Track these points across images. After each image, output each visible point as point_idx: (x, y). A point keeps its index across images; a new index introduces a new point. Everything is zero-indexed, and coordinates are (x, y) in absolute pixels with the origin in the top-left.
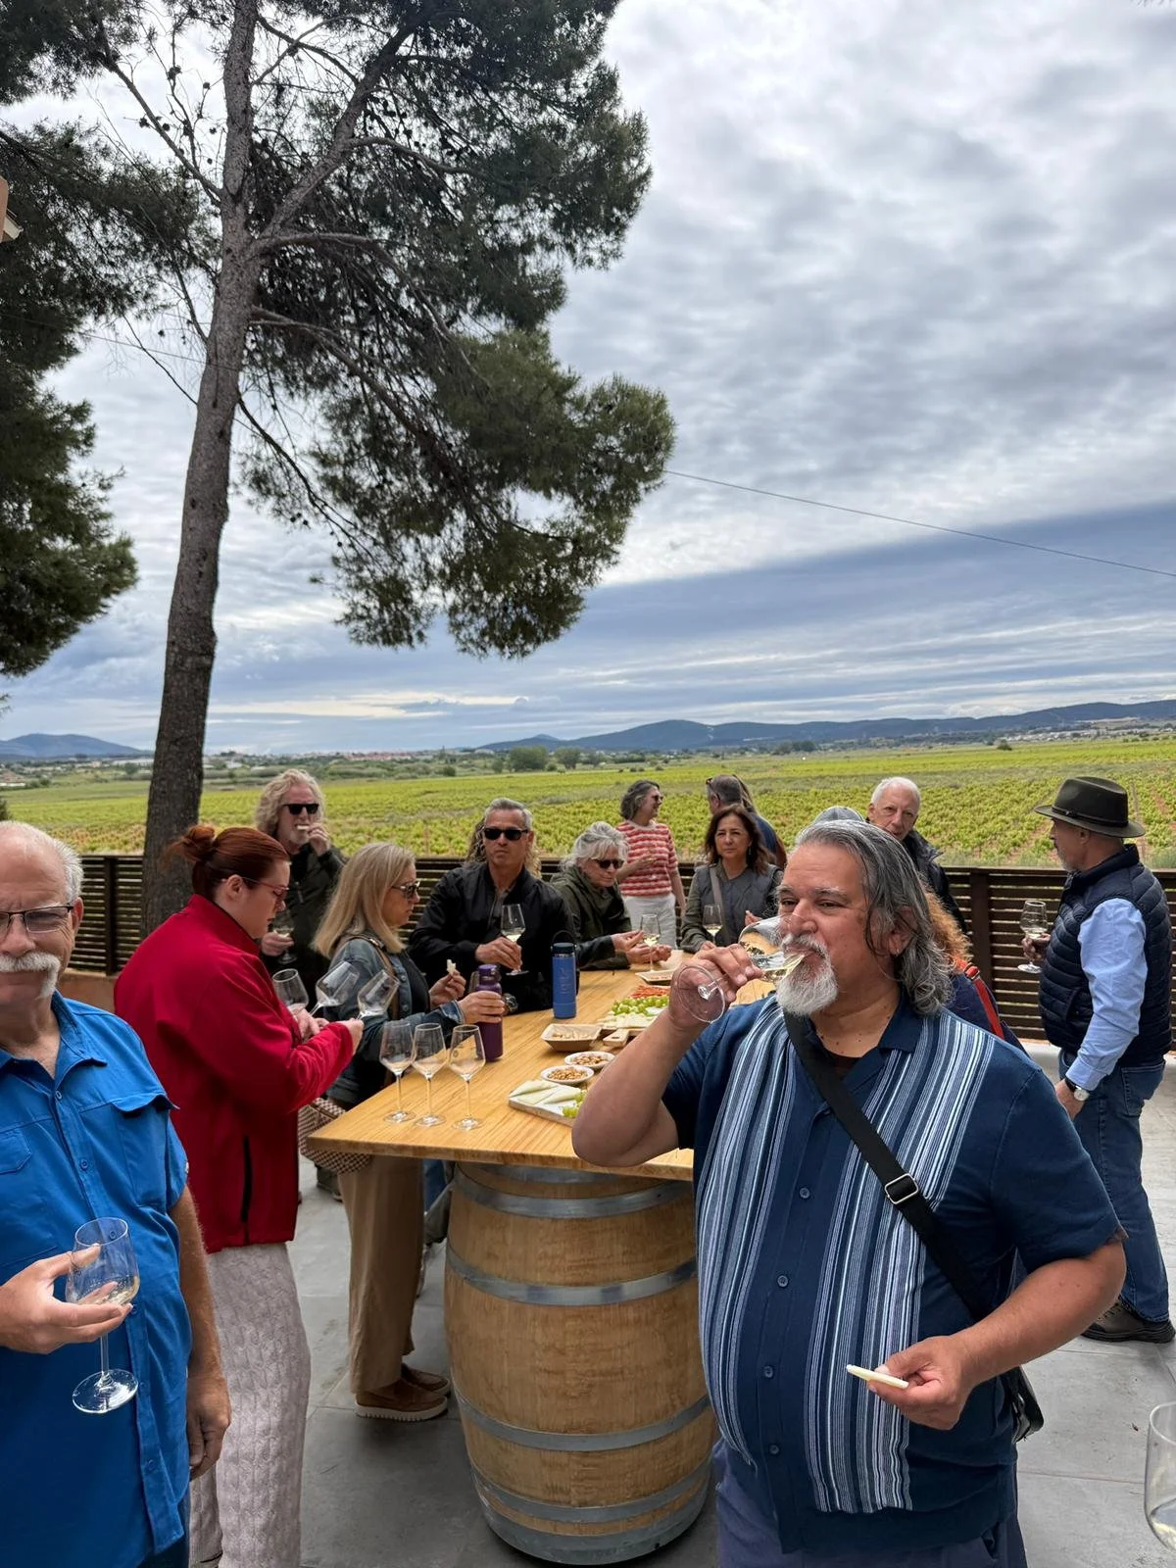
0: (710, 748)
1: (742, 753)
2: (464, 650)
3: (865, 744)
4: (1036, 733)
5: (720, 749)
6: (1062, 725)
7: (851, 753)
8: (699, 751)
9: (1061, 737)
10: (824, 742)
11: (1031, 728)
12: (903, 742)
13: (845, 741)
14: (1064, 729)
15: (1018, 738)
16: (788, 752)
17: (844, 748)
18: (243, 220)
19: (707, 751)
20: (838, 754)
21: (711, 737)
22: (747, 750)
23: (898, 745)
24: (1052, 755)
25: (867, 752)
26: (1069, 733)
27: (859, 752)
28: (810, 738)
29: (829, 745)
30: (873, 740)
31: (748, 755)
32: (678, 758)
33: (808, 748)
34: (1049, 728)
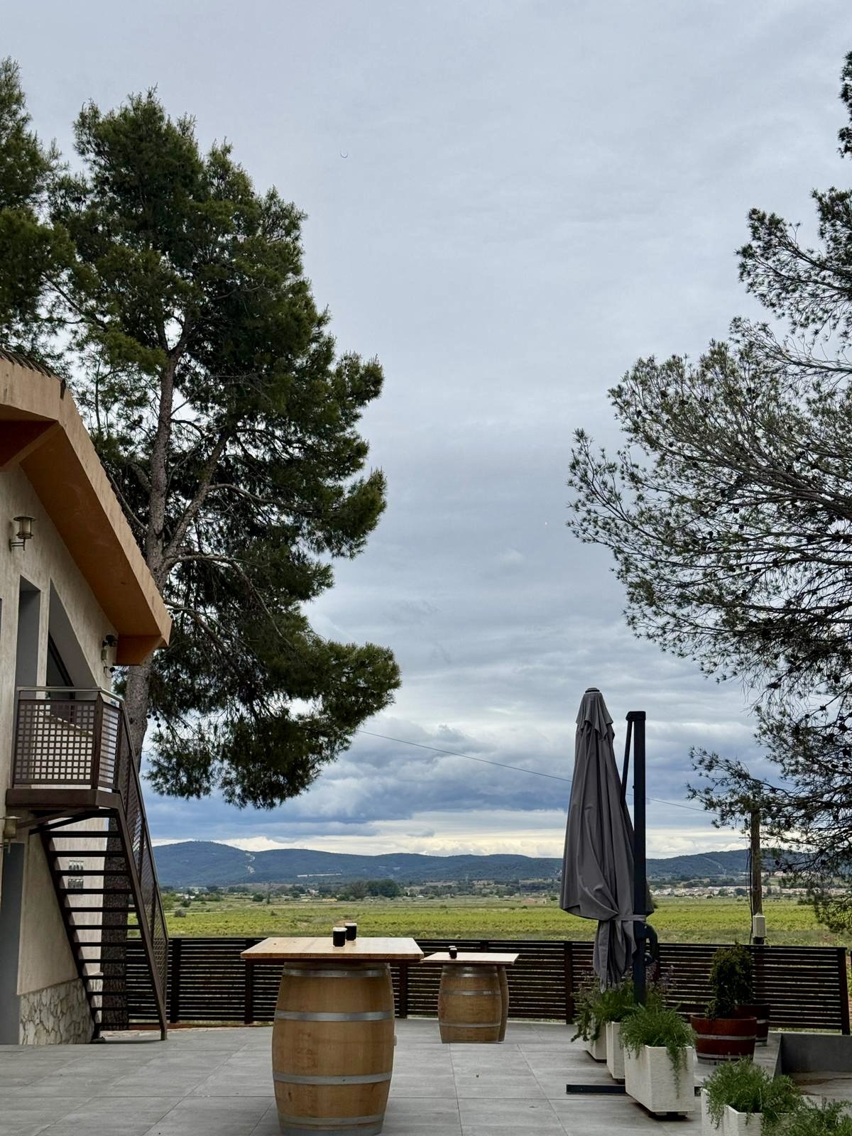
0: (249, 885)
1: (296, 896)
2: (230, 801)
3: (466, 889)
4: (690, 886)
5: (263, 887)
6: (724, 877)
7: (448, 901)
8: (232, 890)
9: (722, 893)
10: (411, 884)
11: (683, 879)
12: (518, 889)
13: (439, 884)
14: (726, 883)
15: (666, 892)
16: (362, 897)
17: (438, 893)
18: (161, 549)
19: (245, 890)
20: (430, 902)
21: (252, 870)
22: (302, 891)
23: (511, 893)
24: (704, 917)
25: (470, 900)
26: (731, 889)
27: (460, 900)
28: (392, 877)
29: (418, 888)
30: (478, 884)
31: (304, 898)
32: (202, 900)
33: (387, 890)
34: (706, 881)
